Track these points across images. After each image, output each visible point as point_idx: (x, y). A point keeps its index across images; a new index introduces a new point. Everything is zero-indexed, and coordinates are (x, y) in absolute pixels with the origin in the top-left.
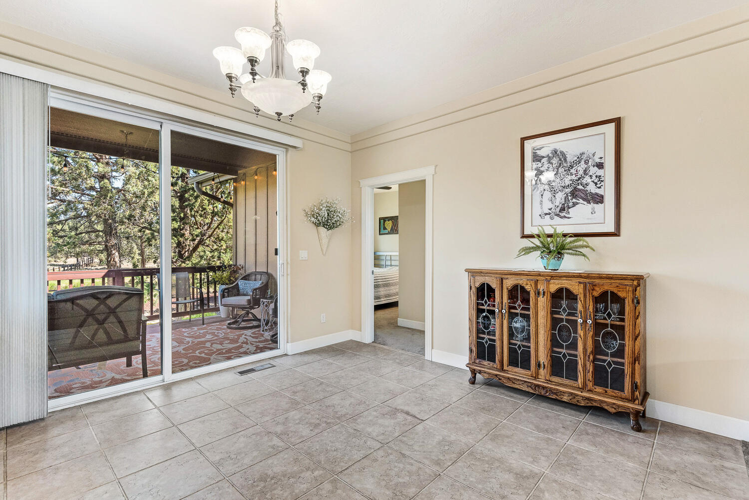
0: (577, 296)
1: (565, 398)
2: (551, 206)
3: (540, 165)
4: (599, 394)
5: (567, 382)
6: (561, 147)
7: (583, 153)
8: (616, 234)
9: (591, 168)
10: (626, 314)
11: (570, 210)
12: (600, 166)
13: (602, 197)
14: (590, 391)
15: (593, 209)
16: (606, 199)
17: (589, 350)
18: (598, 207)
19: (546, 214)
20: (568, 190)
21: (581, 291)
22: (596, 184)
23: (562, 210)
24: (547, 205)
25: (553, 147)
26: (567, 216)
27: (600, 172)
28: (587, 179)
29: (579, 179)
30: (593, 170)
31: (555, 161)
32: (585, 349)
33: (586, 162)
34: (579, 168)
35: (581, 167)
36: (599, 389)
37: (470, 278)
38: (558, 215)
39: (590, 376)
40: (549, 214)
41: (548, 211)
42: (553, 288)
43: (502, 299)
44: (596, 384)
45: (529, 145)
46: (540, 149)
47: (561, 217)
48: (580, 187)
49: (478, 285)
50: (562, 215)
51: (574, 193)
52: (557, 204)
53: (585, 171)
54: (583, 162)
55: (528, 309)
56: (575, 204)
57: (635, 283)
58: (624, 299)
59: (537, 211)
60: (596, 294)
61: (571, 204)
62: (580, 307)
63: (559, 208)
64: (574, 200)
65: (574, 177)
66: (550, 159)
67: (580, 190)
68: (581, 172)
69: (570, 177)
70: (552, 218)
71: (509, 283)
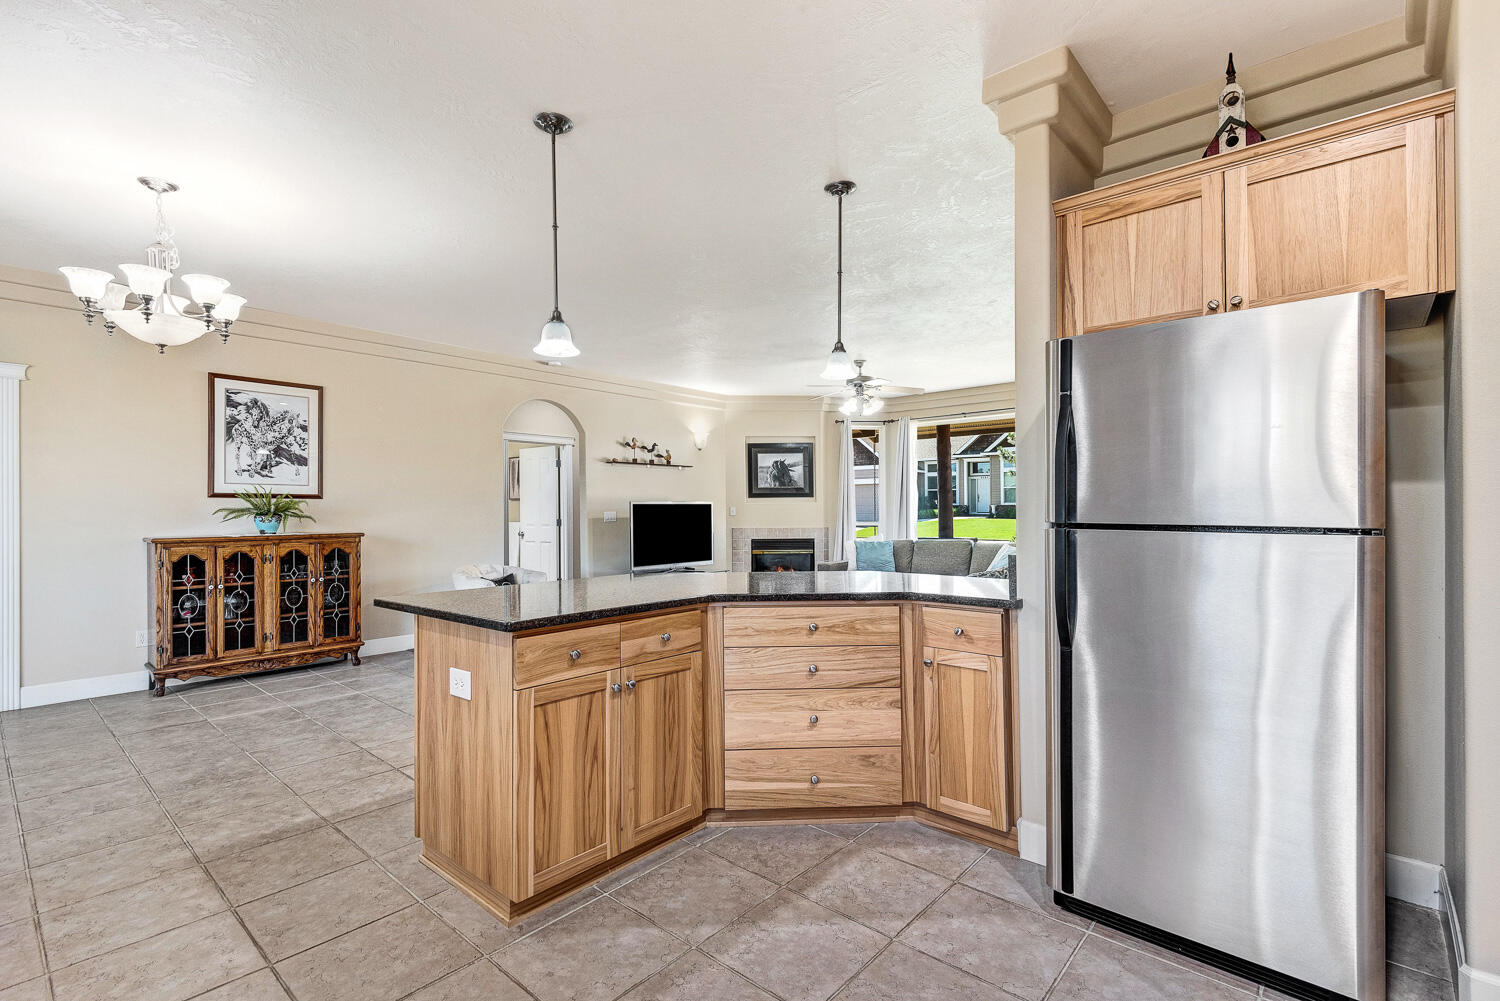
0: (306, 557)
1: (293, 663)
2: (250, 462)
3: (235, 412)
4: (329, 644)
5: (299, 644)
6: (262, 398)
7: (286, 412)
8: (319, 497)
9: (295, 429)
10: (351, 566)
11: (272, 469)
12: (304, 428)
13: (306, 459)
14: (321, 645)
15: (298, 470)
16: (310, 462)
17: (319, 607)
18: (303, 469)
19: (244, 471)
20: (272, 447)
21: (312, 551)
22: (300, 446)
23: (264, 467)
24: (245, 461)
25: (253, 396)
26: (269, 475)
27: (304, 435)
28: (290, 439)
29: (283, 437)
30: (297, 432)
31: (255, 412)
32: (315, 607)
33: (291, 422)
34: (283, 426)
35: (285, 426)
36: (328, 640)
37: (159, 551)
38: (259, 473)
39: (320, 630)
40: (249, 471)
41: (247, 468)
42: (283, 551)
43: (215, 570)
44: (326, 636)
45: (221, 385)
46: (236, 393)
47: (263, 476)
48: (284, 446)
49: (175, 559)
50: (264, 473)
51: (278, 451)
52: (258, 460)
53: (289, 430)
54: (286, 421)
55: (252, 579)
56: (278, 464)
57: (357, 540)
58: (348, 555)
59: (233, 466)
60: (326, 553)
61: (273, 463)
62: (310, 567)
63: (260, 466)
64: (277, 459)
65: (277, 434)
66: (248, 409)
67: (283, 449)
68: (285, 431)
69: (272, 434)
70: (251, 476)
71: (224, 552)
